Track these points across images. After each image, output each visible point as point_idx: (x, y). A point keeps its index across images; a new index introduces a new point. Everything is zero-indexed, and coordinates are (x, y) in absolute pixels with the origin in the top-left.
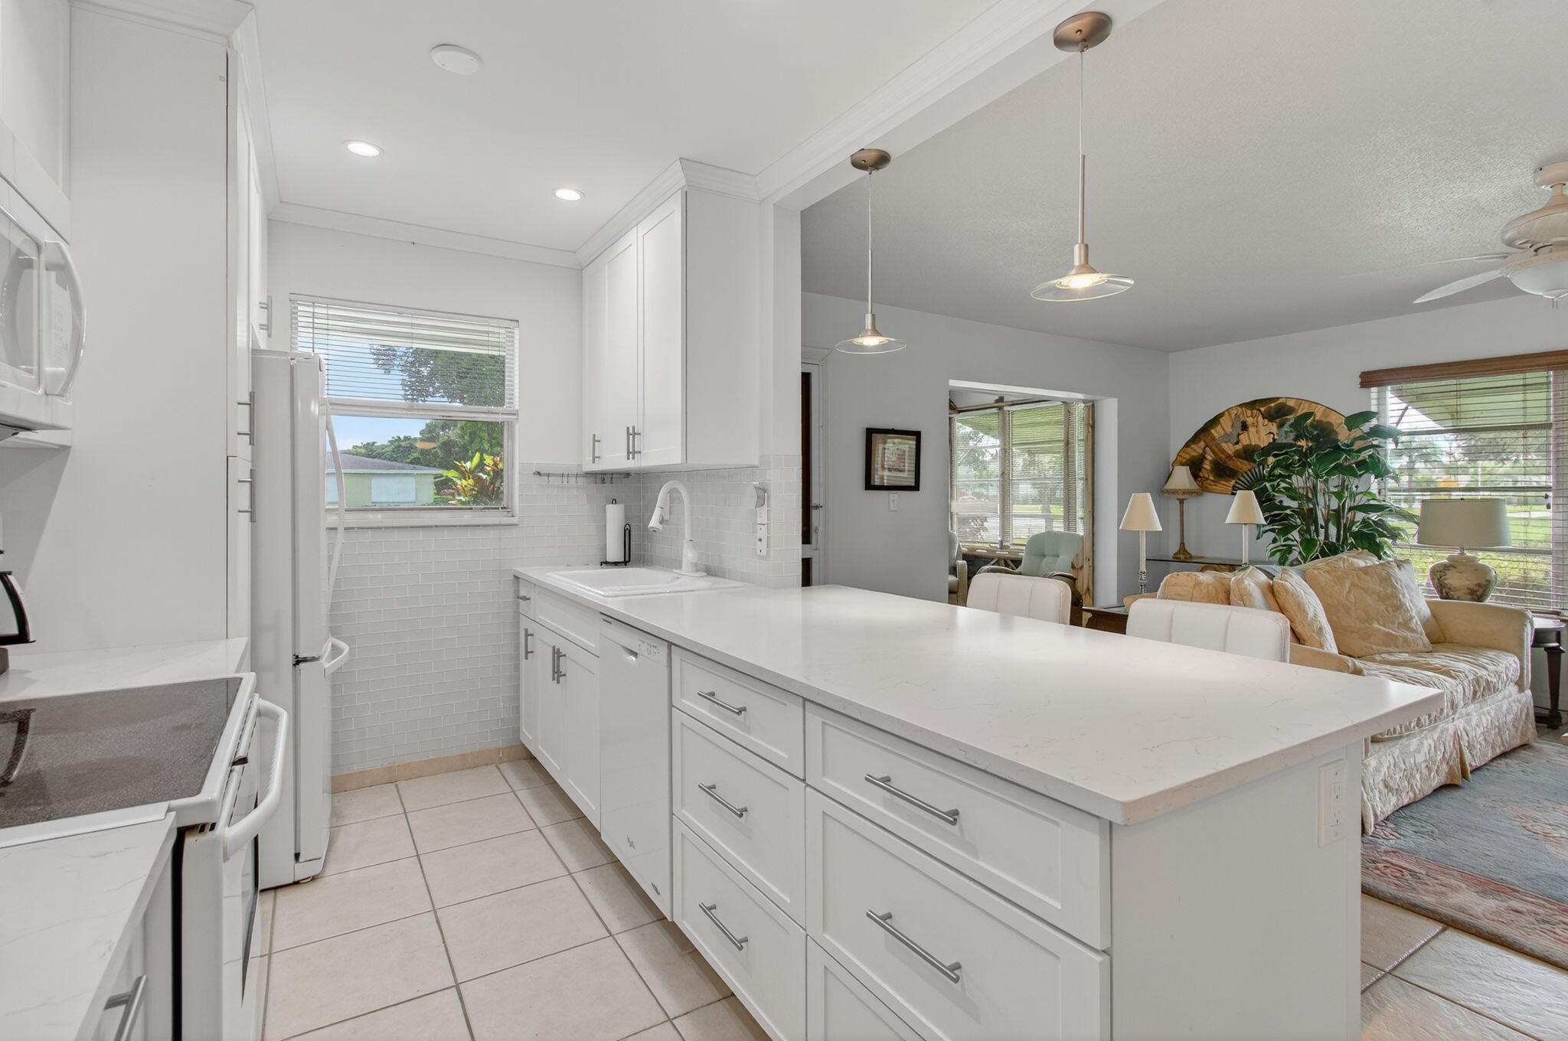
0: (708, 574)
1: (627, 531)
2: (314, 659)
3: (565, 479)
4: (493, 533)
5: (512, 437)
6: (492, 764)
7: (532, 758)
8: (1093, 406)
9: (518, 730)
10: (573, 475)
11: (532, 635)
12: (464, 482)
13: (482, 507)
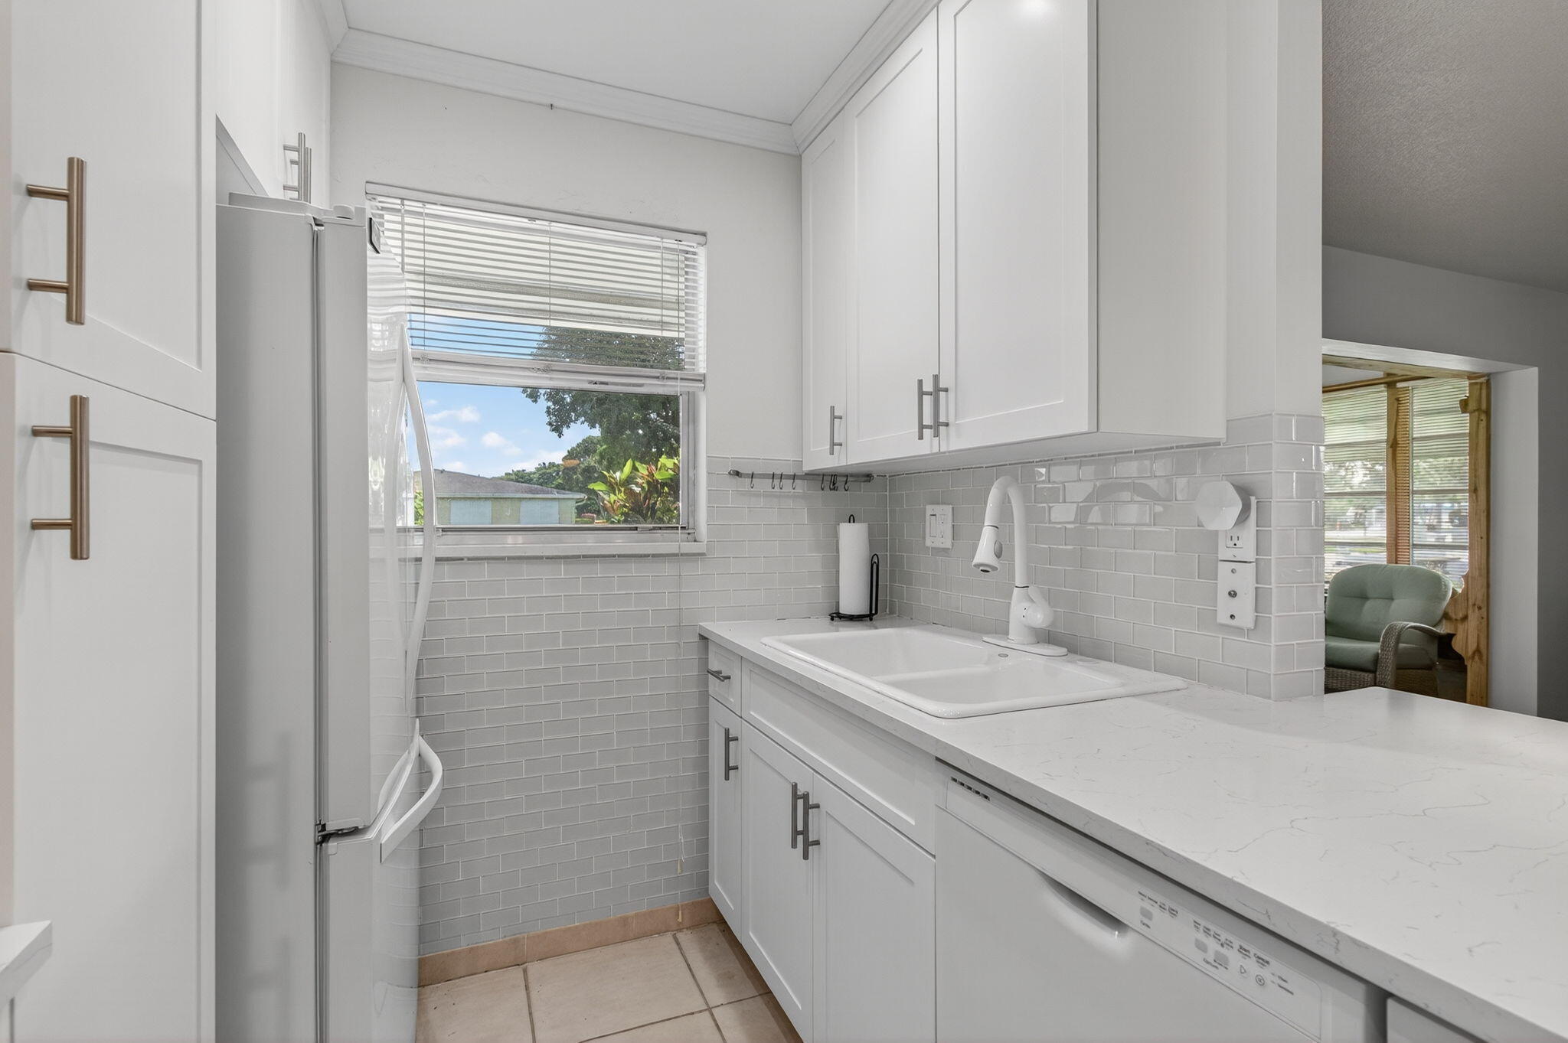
0: (1069, 651)
1: (875, 565)
2: (355, 831)
3: (777, 482)
4: (668, 569)
5: (693, 419)
6: (668, 931)
7: (721, 922)
8: (1488, 382)
9: (704, 879)
10: (788, 477)
11: (736, 739)
12: (613, 497)
13: (651, 526)
